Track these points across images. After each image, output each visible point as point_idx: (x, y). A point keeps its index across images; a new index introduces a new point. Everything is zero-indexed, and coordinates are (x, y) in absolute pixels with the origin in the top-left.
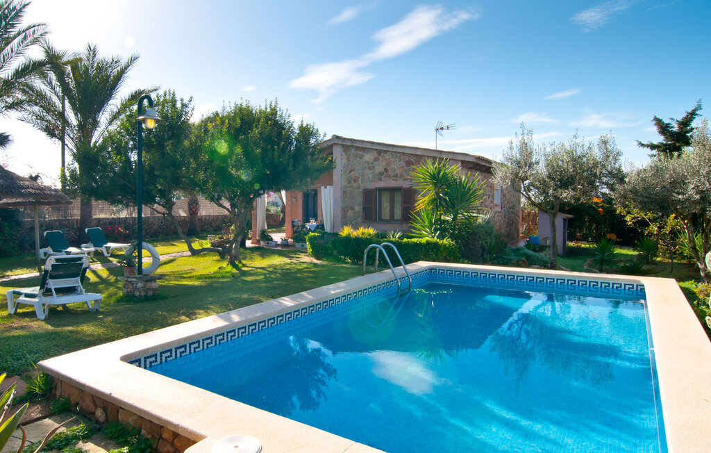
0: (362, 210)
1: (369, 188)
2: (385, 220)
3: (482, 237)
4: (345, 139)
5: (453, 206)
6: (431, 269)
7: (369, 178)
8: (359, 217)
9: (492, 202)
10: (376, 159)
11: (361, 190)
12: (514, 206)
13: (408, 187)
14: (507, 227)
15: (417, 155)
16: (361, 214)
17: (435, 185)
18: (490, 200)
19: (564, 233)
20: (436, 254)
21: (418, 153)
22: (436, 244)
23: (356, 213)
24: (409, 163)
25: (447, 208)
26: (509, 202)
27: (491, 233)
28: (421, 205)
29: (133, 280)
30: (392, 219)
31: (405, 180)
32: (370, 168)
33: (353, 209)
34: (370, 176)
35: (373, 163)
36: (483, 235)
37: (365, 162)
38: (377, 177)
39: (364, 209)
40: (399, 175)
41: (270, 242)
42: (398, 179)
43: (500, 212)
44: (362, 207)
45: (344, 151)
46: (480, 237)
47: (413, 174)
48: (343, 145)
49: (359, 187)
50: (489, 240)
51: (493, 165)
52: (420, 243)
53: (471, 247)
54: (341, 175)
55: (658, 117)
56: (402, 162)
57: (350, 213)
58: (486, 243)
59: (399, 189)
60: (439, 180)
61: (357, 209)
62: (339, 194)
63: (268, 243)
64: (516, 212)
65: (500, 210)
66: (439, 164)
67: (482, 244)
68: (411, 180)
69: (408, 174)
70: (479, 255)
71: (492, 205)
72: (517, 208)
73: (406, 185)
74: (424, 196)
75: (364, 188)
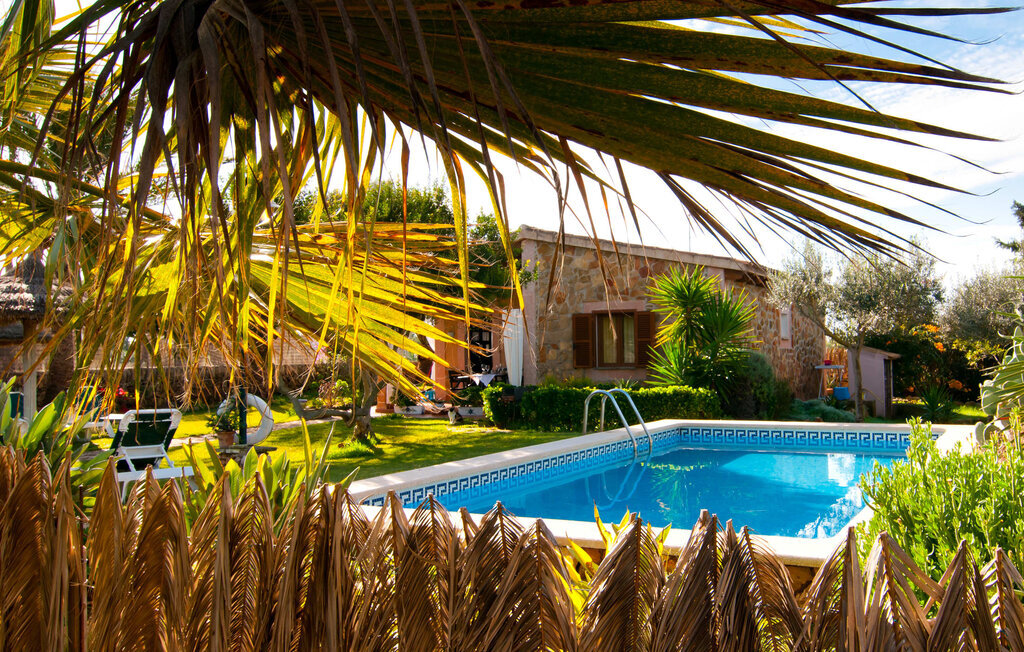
0: (571, 349)
1: (583, 311)
2: (610, 365)
3: (755, 384)
4: (541, 231)
5: (712, 337)
6: (680, 429)
7: (582, 295)
8: (565, 360)
9: (776, 334)
10: (593, 266)
11: (570, 316)
12: (813, 341)
13: (645, 310)
14: (802, 375)
15: (657, 260)
16: (571, 356)
17: (684, 305)
18: (773, 330)
19: (887, 383)
20: (688, 409)
21: (660, 256)
22: (688, 395)
23: (562, 353)
24: (644, 272)
25: (703, 341)
26: (804, 335)
27: (769, 378)
28: (665, 337)
29: (235, 451)
30: (620, 362)
31: (640, 298)
32: (583, 280)
33: (556, 347)
34: (585, 292)
35: (587, 272)
36: (757, 382)
37: (575, 270)
38: (595, 294)
39: (576, 347)
40: (630, 291)
41: (411, 407)
42: (629, 297)
43: (791, 351)
44: (571, 343)
45: (540, 251)
46: (752, 385)
47: (652, 289)
48: (538, 242)
49: (565, 312)
50: (765, 389)
51: (769, 276)
52: (665, 394)
53: (740, 399)
54: (536, 291)
55: (1018, 202)
56: (634, 270)
57: (552, 354)
58: (762, 393)
59: (631, 313)
60: (689, 299)
61: (563, 346)
62: (533, 323)
63: (408, 410)
64: (817, 351)
65: (790, 347)
66: (690, 274)
67: (755, 395)
68: (649, 299)
69: (645, 290)
70: (753, 411)
71: (777, 338)
72: (819, 345)
73: (641, 306)
74: (668, 323)
75: (574, 312)
